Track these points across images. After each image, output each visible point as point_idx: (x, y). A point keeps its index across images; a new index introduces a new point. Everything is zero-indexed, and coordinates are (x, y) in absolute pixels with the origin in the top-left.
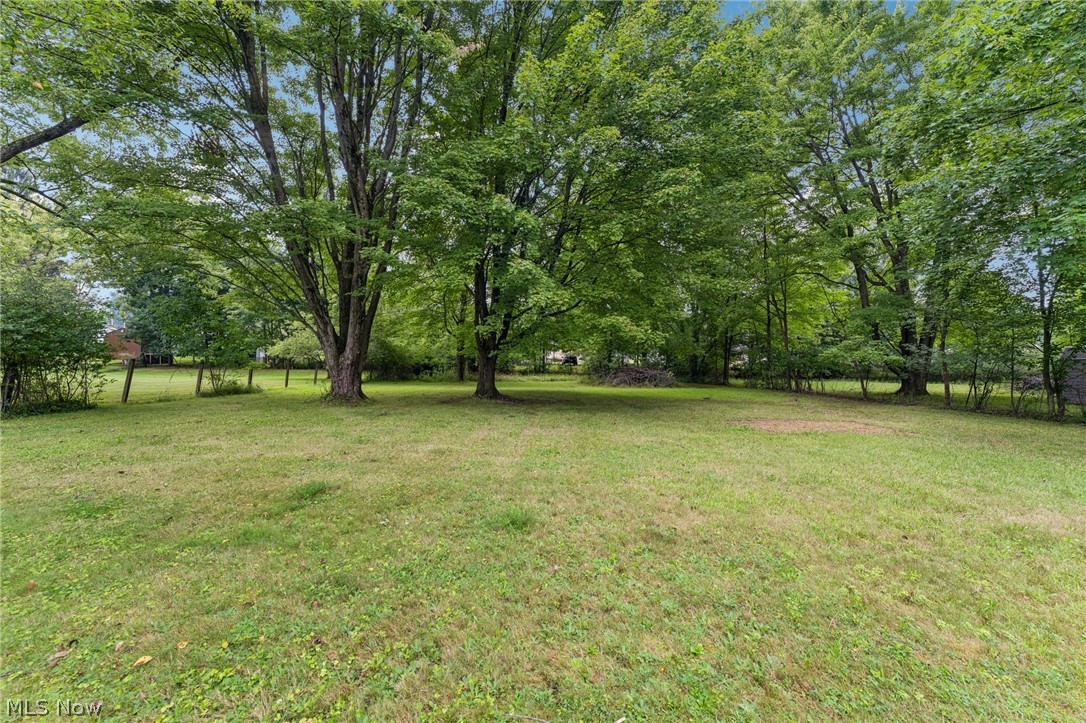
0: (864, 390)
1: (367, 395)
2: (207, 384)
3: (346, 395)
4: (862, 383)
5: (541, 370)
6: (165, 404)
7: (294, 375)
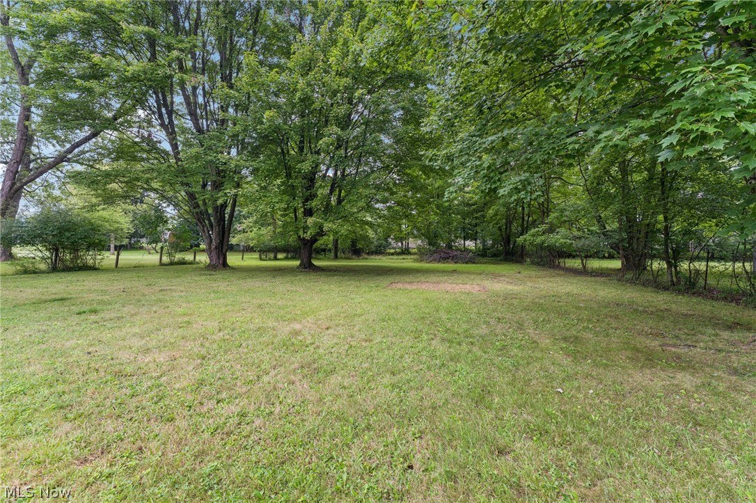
0: (584, 267)
1: (229, 265)
2: (165, 259)
3: (214, 265)
4: (582, 261)
5: (406, 252)
6: (138, 268)
7: (247, 256)
